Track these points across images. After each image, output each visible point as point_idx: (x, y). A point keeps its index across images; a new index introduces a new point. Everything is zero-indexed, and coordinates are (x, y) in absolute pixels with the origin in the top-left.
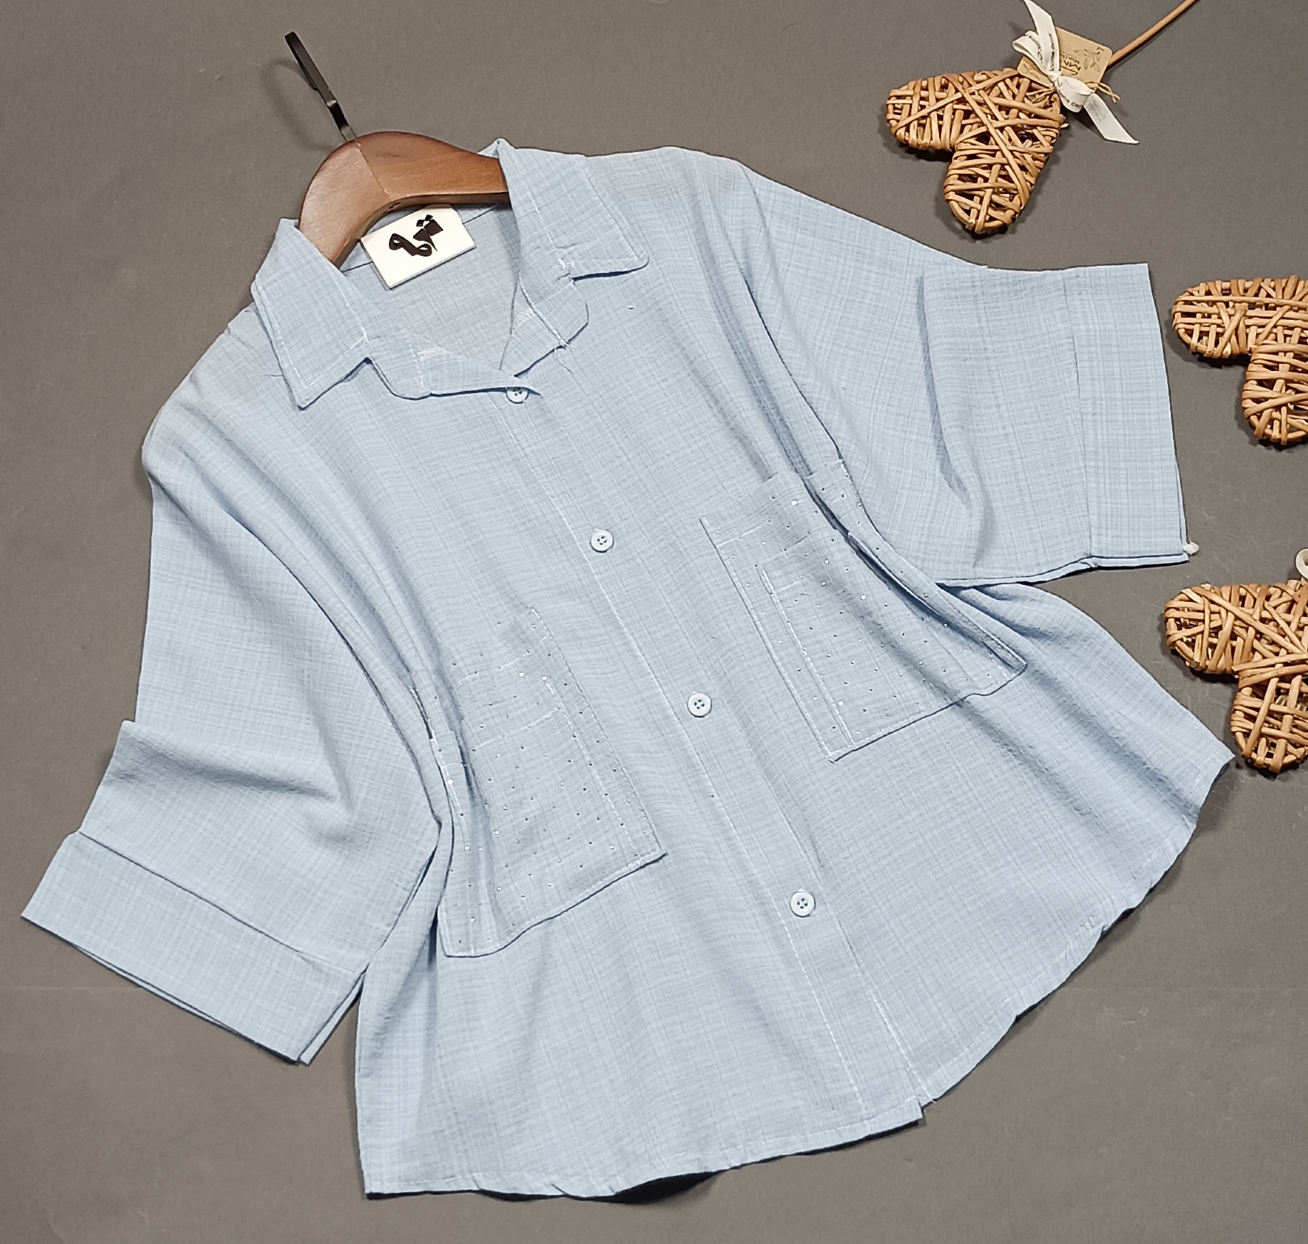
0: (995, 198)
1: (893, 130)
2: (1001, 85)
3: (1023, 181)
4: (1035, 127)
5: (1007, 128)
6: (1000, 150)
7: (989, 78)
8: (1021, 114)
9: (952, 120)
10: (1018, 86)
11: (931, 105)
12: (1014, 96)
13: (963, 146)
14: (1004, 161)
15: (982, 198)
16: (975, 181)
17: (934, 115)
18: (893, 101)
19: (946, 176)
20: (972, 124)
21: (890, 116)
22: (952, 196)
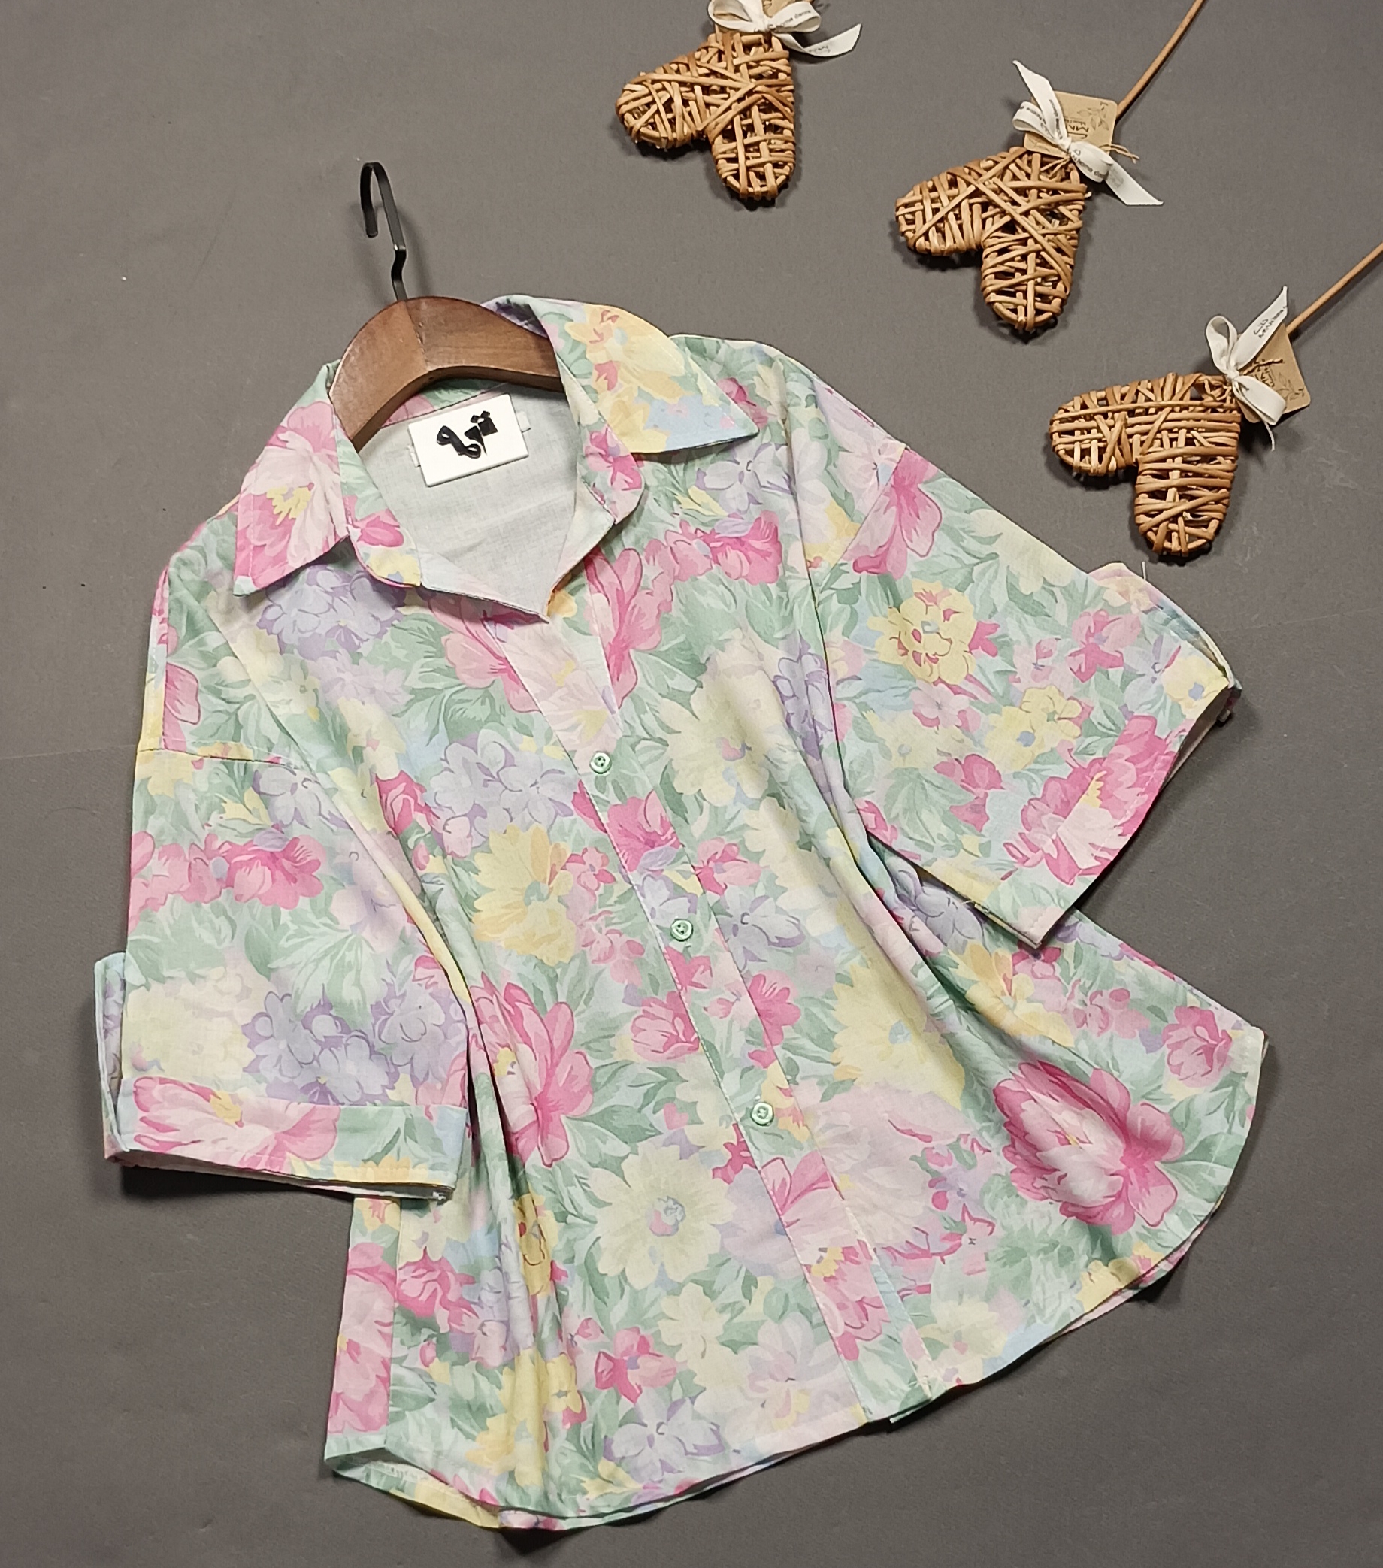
0: (1039, 288)
1: (911, 243)
2: (1013, 166)
3: (1063, 265)
4: (1058, 204)
5: (1032, 212)
6: (1031, 236)
7: (996, 163)
8: (1041, 195)
9: (971, 216)
10: (1029, 163)
11: (947, 205)
12: (1028, 176)
13: (991, 241)
14: (1038, 246)
15: (1025, 293)
16: (1012, 275)
17: (951, 216)
18: (902, 211)
19: (980, 278)
20: (993, 216)
21: (904, 227)
22: (993, 297)
